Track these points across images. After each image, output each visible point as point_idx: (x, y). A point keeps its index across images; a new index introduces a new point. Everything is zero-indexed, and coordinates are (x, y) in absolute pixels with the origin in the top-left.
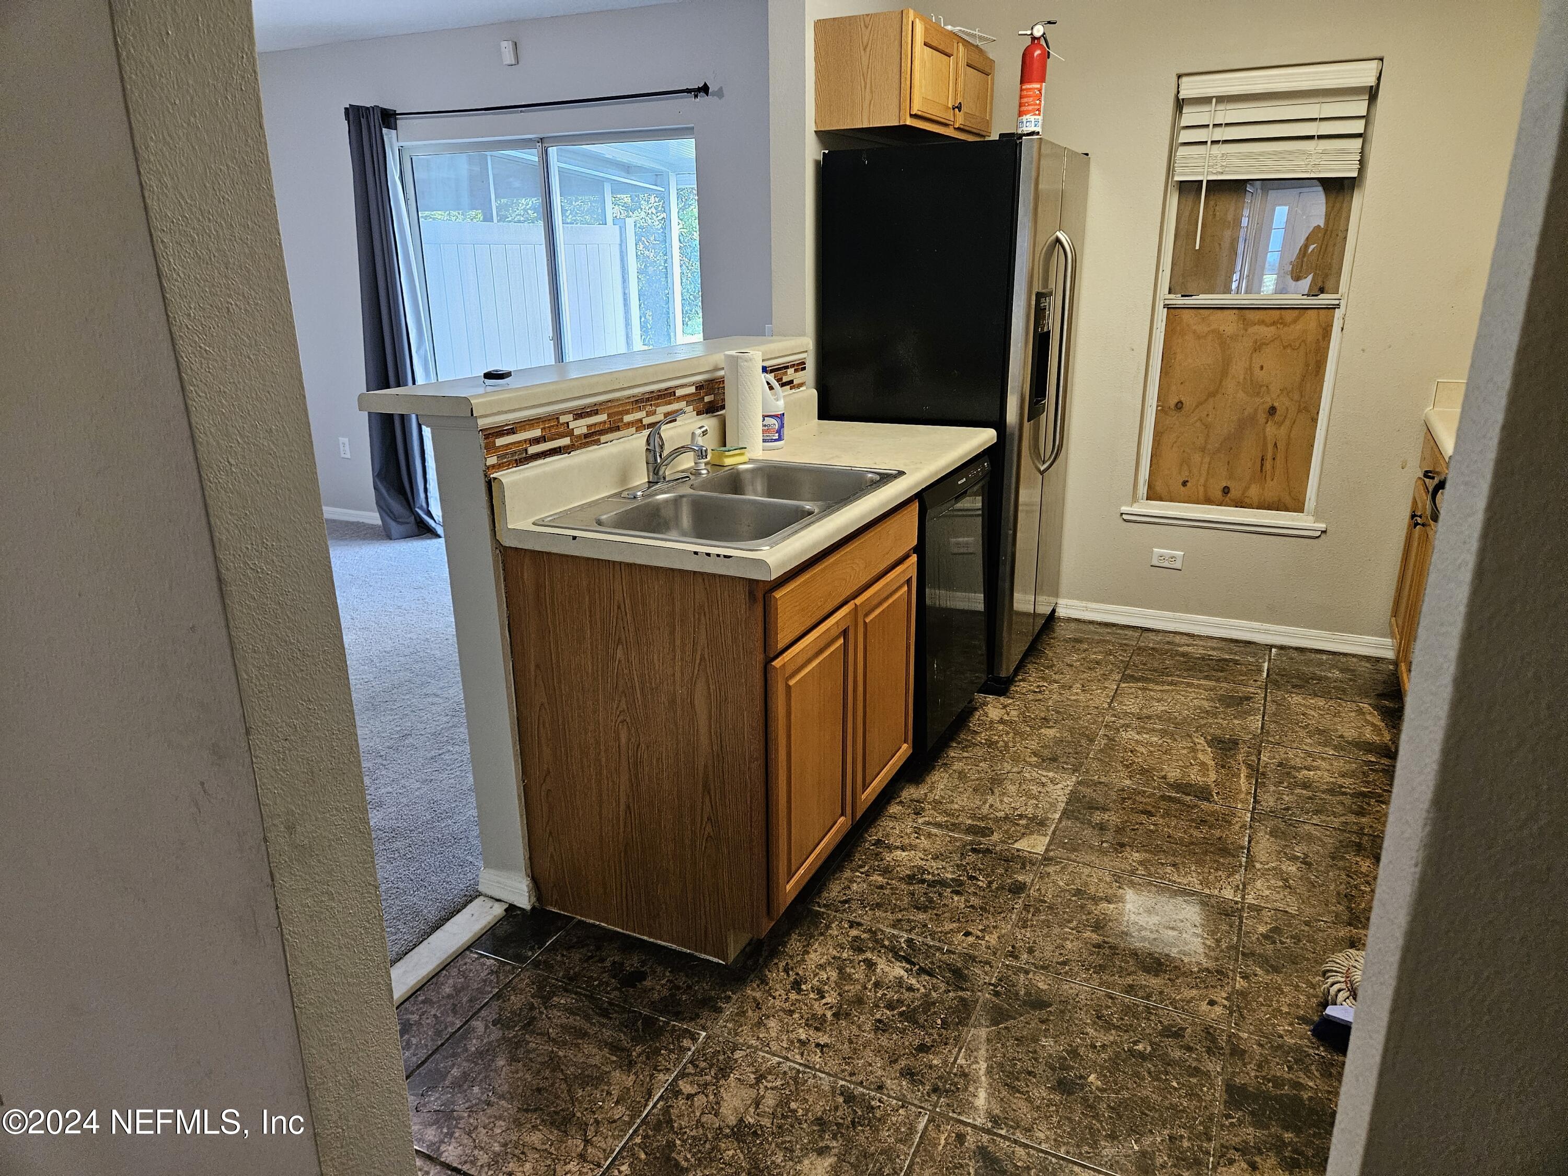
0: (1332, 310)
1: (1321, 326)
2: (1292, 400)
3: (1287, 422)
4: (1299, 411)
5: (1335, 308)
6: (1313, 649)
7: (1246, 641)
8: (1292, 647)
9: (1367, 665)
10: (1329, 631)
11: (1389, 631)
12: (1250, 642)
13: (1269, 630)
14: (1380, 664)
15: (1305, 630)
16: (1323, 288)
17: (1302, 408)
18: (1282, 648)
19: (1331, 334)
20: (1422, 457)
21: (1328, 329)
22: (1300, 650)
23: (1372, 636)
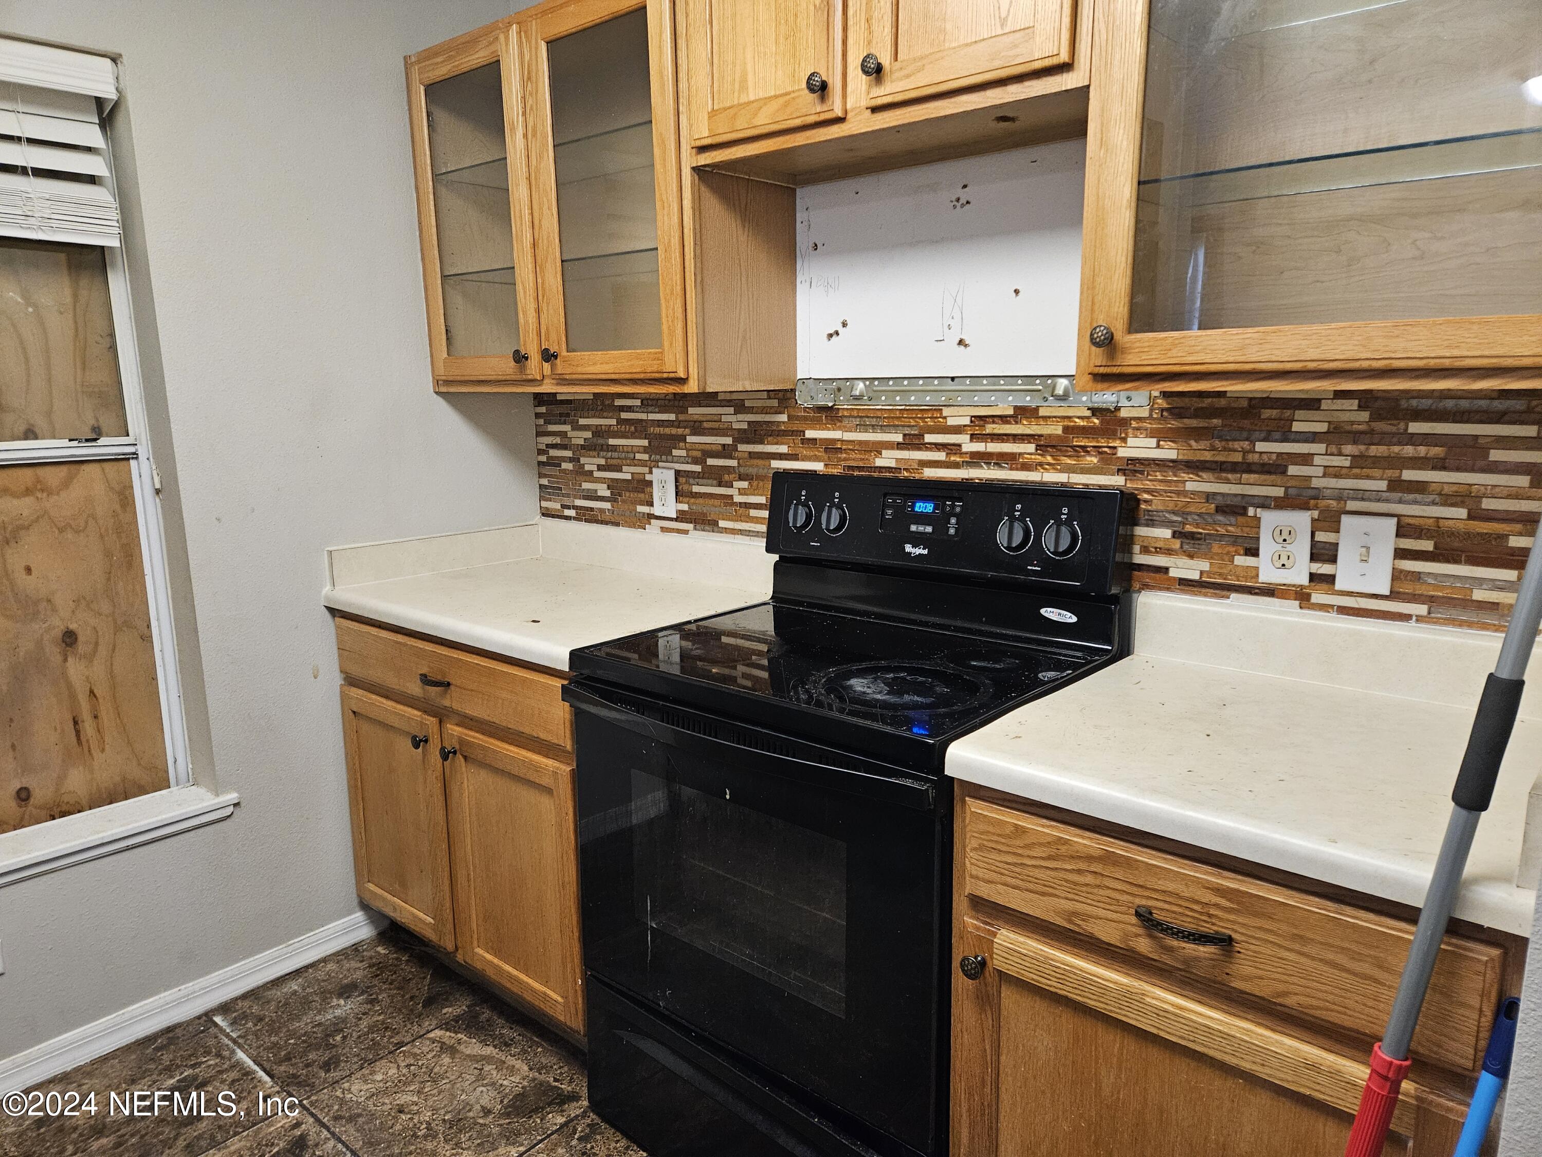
0: (125, 463)
1: (112, 489)
2: (100, 614)
3: (103, 651)
4: (117, 630)
5: (129, 459)
6: (268, 983)
7: (161, 1031)
8: (236, 999)
9: (354, 964)
10: (281, 944)
11: (355, 902)
12: (169, 1027)
13: (195, 992)
14: (365, 953)
15: (247, 961)
16: (99, 428)
17: (119, 622)
18: (224, 1008)
19: (134, 501)
20: (340, 656)
21: (127, 493)
22: (253, 997)
23: (336, 920)
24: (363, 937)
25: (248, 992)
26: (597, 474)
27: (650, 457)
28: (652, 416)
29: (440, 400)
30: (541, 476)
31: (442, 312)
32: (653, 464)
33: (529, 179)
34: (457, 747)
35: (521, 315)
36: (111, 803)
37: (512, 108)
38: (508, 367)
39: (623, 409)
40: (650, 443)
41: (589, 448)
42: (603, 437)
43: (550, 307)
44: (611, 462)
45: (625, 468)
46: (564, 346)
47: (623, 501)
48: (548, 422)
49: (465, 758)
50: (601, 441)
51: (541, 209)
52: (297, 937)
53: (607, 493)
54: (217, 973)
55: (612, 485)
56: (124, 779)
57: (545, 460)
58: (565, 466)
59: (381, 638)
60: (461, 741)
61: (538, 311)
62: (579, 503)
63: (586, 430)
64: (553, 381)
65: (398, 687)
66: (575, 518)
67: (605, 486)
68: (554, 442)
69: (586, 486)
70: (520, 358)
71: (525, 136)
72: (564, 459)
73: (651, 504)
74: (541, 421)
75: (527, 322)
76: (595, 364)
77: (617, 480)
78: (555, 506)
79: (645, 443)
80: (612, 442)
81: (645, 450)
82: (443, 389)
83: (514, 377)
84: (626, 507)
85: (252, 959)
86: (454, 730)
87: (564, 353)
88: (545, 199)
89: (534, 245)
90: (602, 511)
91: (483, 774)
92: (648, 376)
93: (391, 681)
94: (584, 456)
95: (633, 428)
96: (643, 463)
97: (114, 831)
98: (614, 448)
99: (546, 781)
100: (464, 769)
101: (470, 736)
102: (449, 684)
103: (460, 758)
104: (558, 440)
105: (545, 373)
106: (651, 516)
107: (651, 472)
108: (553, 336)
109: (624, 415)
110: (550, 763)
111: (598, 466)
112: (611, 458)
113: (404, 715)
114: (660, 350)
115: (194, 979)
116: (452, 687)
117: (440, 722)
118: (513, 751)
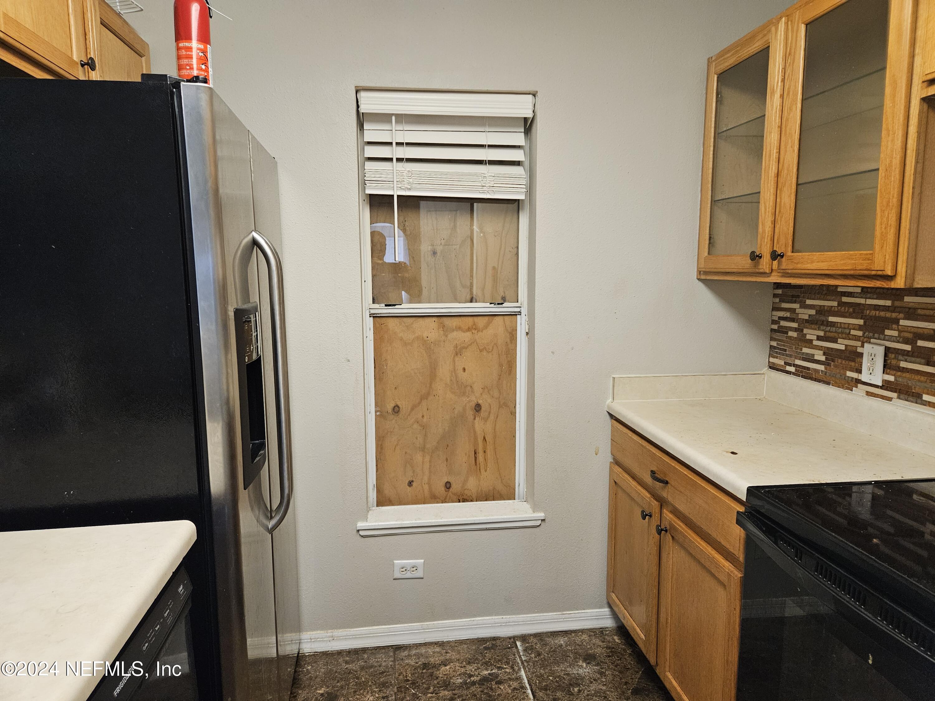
0: (514, 316)
1: (507, 331)
2: (493, 397)
3: (492, 417)
4: (500, 407)
5: (516, 315)
6: (549, 632)
7: (490, 638)
8: (531, 635)
9: (598, 642)
10: (559, 611)
11: (605, 602)
12: (494, 637)
13: (509, 622)
14: (606, 637)
15: (539, 615)
16: (505, 297)
17: (501, 403)
18: (524, 638)
19: (516, 338)
20: (612, 444)
21: (514, 333)
22: (539, 638)
23: (592, 609)
24: (608, 625)
25: (537, 634)
26: (816, 343)
27: (864, 334)
28: (870, 302)
29: (701, 285)
30: (772, 339)
31: (708, 225)
32: (865, 340)
33: (781, 127)
34: (668, 528)
35: (760, 226)
36: (486, 500)
37: (774, 78)
38: (745, 263)
39: (844, 294)
40: (865, 322)
41: (811, 322)
42: (824, 315)
43: (783, 219)
44: (828, 334)
45: (840, 341)
46: (790, 248)
47: (836, 366)
48: (782, 301)
49: (673, 537)
50: (823, 318)
51: (786, 147)
52: (568, 610)
53: (823, 358)
54: (522, 616)
55: (827, 352)
56: (494, 489)
57: (776, 328)
58: (791, 334)
59: (633, 440)
60: (671, 525)
61: (774, 222)
62: (798, 362)
63: (811, 309)
64: (779, 274)
65: (639, 474)
66: (794, 374)
67: (821, 352)
68: (785, 316)
69: (805, 350)
70: (755, 257)
71: (782, 96)
72: (791, 329)
73: (860, 371)
74: (777, 300)
75: (764, 231)
76: (812, 262)
77: (832, 349)
78: (779, 362)
79: (861, 322)
80: (831, 319)
81: (860, 328)
82: (703, 277)
83: (750, 271)
84: (838, 371)
85: (542, 614)
86: (668, 515)
87: (790, 254)
88: (790, 141)
89: (778, 175)
90: (816, 371)
91: (683, 553)
92: (858, 272)
93: (636, 469)
94: (807, 328)
95: (851, 310)
96: (856, 338)
97: (481, 518)
98: (833, 324)
99: (722, 578)
100: (671, 544)
101: (678, 524)
102: (667, 483)
103: (669, 537)
104: (788, 315)
105: (774, 268)
106: (858, 381)
107: (863, 346)
108: (783, 241)
109: (845, 299)
110: (727, 565)
111: (818, 336)
112: (829, 332)
113: (640, 494)
114: (871, 252)
115: (512, 615)
116: (669, 485)
117: (661, 506)
118: (703, 545)
